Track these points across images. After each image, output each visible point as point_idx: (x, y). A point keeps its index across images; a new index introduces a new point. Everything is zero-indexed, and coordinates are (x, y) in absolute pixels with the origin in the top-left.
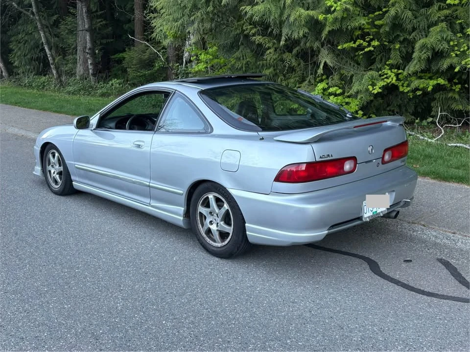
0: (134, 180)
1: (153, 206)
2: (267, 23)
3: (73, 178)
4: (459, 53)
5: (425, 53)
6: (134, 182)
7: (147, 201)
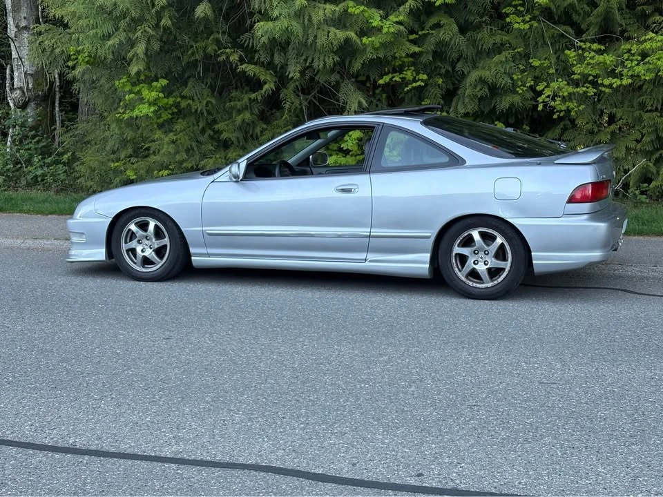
0: (340, 233)
1: (371, 261)
2: (248, 45)
3: (192, 250)
4: (525, 88)
5: (481, 90)
6: (340, 236)
7: (362, 256)
